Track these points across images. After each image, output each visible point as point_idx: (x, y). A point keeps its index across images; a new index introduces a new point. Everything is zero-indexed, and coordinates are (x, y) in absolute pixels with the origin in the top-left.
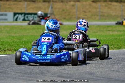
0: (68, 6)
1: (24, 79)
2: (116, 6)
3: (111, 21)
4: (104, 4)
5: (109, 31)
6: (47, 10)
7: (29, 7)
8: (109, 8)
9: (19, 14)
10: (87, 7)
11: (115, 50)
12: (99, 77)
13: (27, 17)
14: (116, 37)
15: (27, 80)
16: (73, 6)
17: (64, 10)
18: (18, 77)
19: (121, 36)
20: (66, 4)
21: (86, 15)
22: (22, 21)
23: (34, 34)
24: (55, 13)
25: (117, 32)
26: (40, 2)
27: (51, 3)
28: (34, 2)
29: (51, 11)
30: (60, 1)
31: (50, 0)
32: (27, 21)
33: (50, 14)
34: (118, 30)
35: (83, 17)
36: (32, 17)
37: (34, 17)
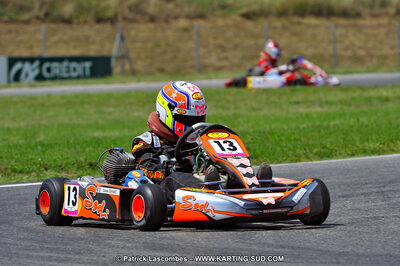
0: (169, 33)
2: (316, 26)
4: (278, 23)
5: (297, 103)
6: (107, 46)
7: (55, 39)
8: (294, 34)
9: (23, 60)
10: (229, 34)
11: (315, 162)
12: (269, 245)
13: (49, 70)
14: (318, 123)
15: (50, 261)
16: (186, 30)
17: (157, 46)
19: (334, 118)
20: (165, 25)
21: (226, 59)
22: (33, 82)
23: (71, 119)
24: (132, 55)
25: (321, 106)
26: (85, 22)
27: (120, 25)
28: (68, 21)
29: (120, 48)
30: (147, 18)
31: (116, 16)
32: (48, 83)
33: (117, 58)
34: (324, 100)
35: (218, 64)
36: (64, 70)
37: (68, 67)
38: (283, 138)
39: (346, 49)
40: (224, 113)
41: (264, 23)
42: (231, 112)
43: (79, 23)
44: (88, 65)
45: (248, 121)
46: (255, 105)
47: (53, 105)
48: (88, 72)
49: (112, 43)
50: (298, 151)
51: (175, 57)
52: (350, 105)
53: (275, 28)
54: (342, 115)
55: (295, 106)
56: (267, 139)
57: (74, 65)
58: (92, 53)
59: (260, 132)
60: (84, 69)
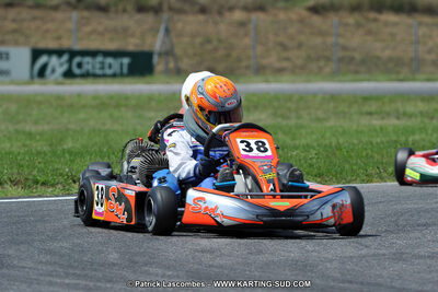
0: (222, 27)
1: (68, 284)
2: (396, 24)
3: (376, 80)
4: (351, 19)
5: (370, 114)
6: (149, 40)
7: (88, 29)
8: (369, 33)
9: (50, 52)
10: (292, 30)
11: (389, 183)
13: (80, 65)
14: (394, 138)
16: (242, 24)
17: (209, 41)
18: (48, 279)
19: (413, 133)
20: (218, 18)
21: (287, 59)
22: (61, 79)
23: (104, 124)
24: (178, 51)
25: (398, 118)
26: (125, 11)
27: (165, 15)
28: (104, 9)
29: (163, 42)
30: (197, 8)
31: (160, 5)
32: (78, 80)
33: (160, 54)
34: (401, 110)
35: (277, 65)
36: (98, 66)
37: (103, 63)
38: (353, 154)
39: (430, 52)
40: (284, 123)
41: (333, 19)
42: (292, 122)
43: (117, 12)
44: (126, 61)
45: (312, 133)
46: (320, 114)
47: (84, 107)
48: (125, 70)
49: (155, 36)
50: (370, 170)
51: (228, 56)
52: (432, 118)
53: (347, 25)
54: (423, 129)
55: (368, 117)
56: (335, 154)
57: (109, 60)
58: (131, 48)
59: (326, 146)
60: (122, 65)
